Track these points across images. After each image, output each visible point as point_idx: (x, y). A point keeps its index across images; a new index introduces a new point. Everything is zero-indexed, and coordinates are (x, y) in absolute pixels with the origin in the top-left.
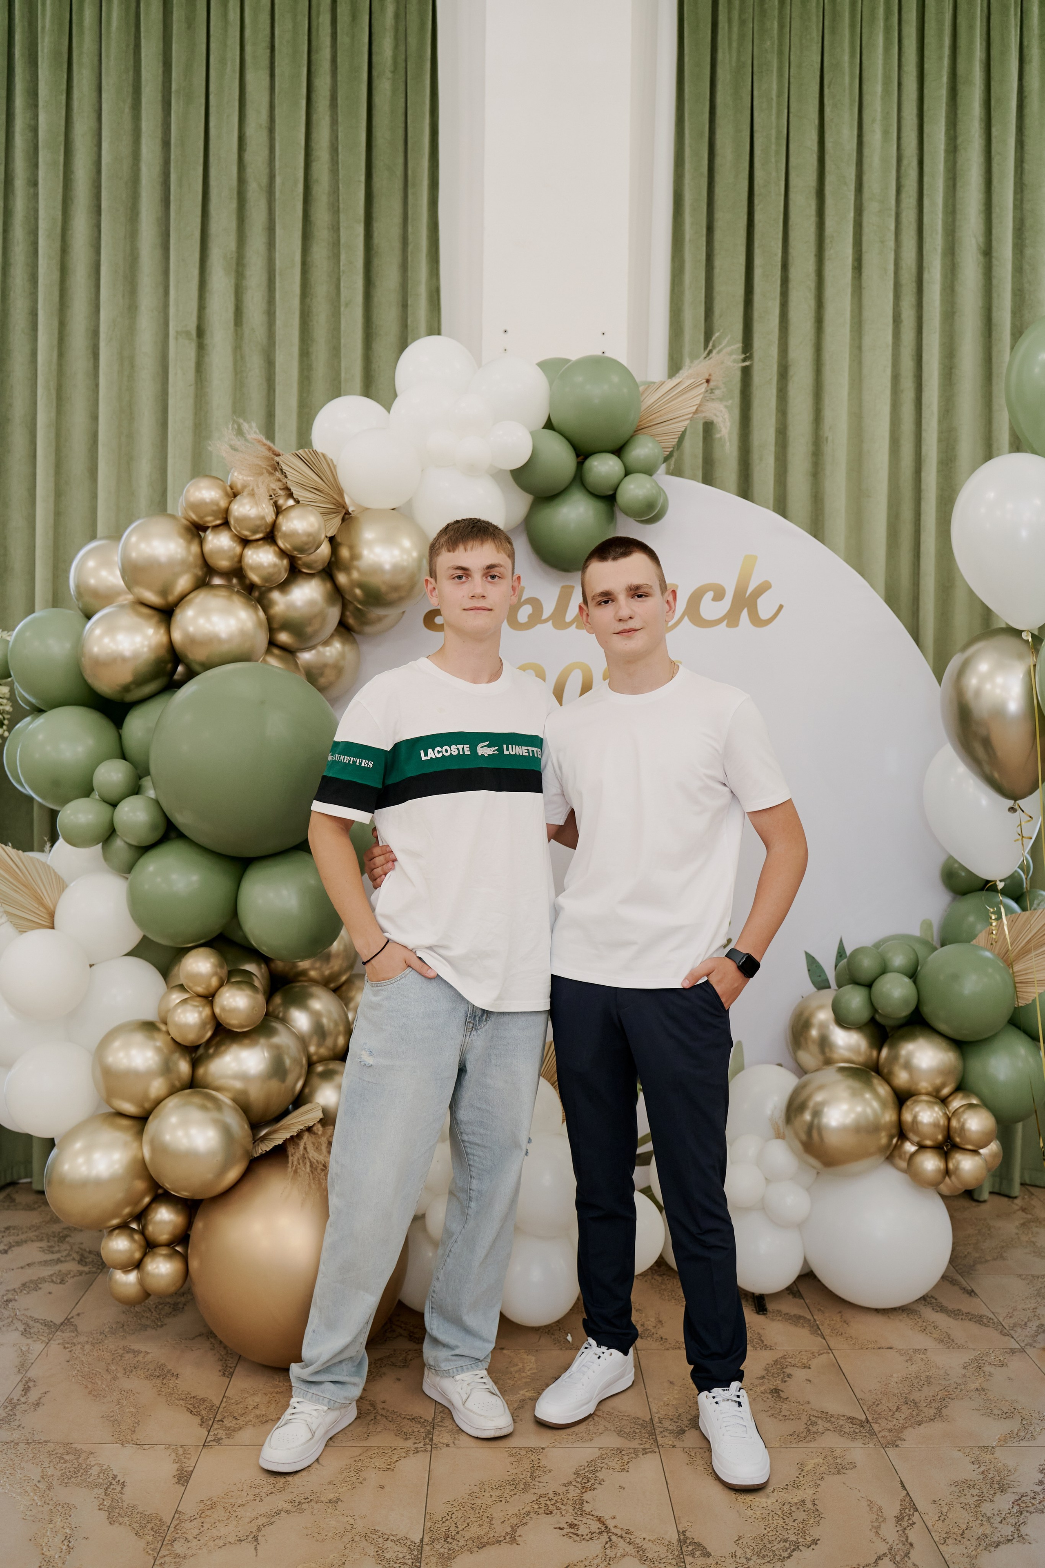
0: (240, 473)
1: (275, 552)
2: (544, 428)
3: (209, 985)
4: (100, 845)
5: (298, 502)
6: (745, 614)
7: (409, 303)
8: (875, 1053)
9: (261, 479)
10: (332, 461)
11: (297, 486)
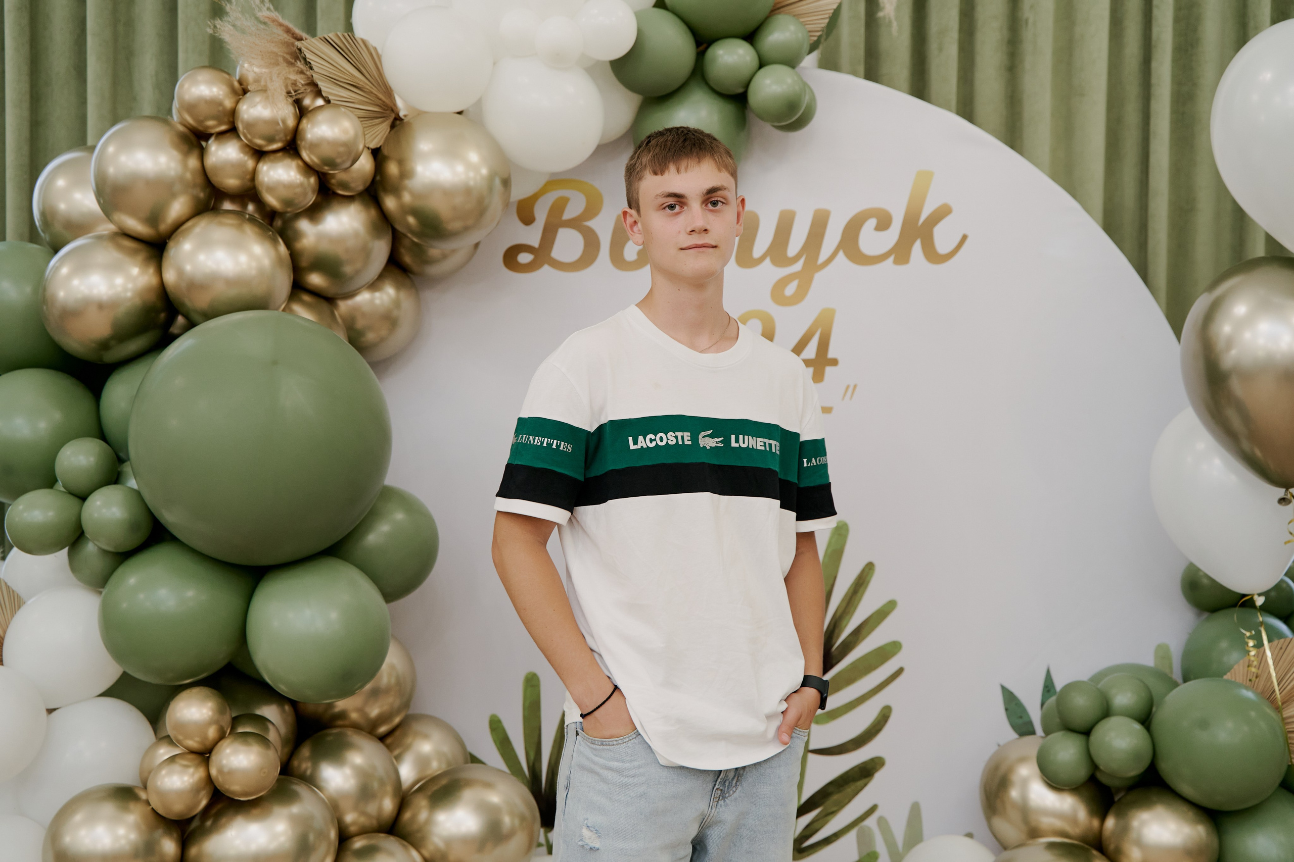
0: (251, 64)
1: (298, 166)
2: (654, 6)
3: (205, 737)
4: (66, 550)
5: (328, 101)
6: (917, 247)
8: (1096, 823)
9: (275, 70)
10: (375, 49)
11: (327, 81)
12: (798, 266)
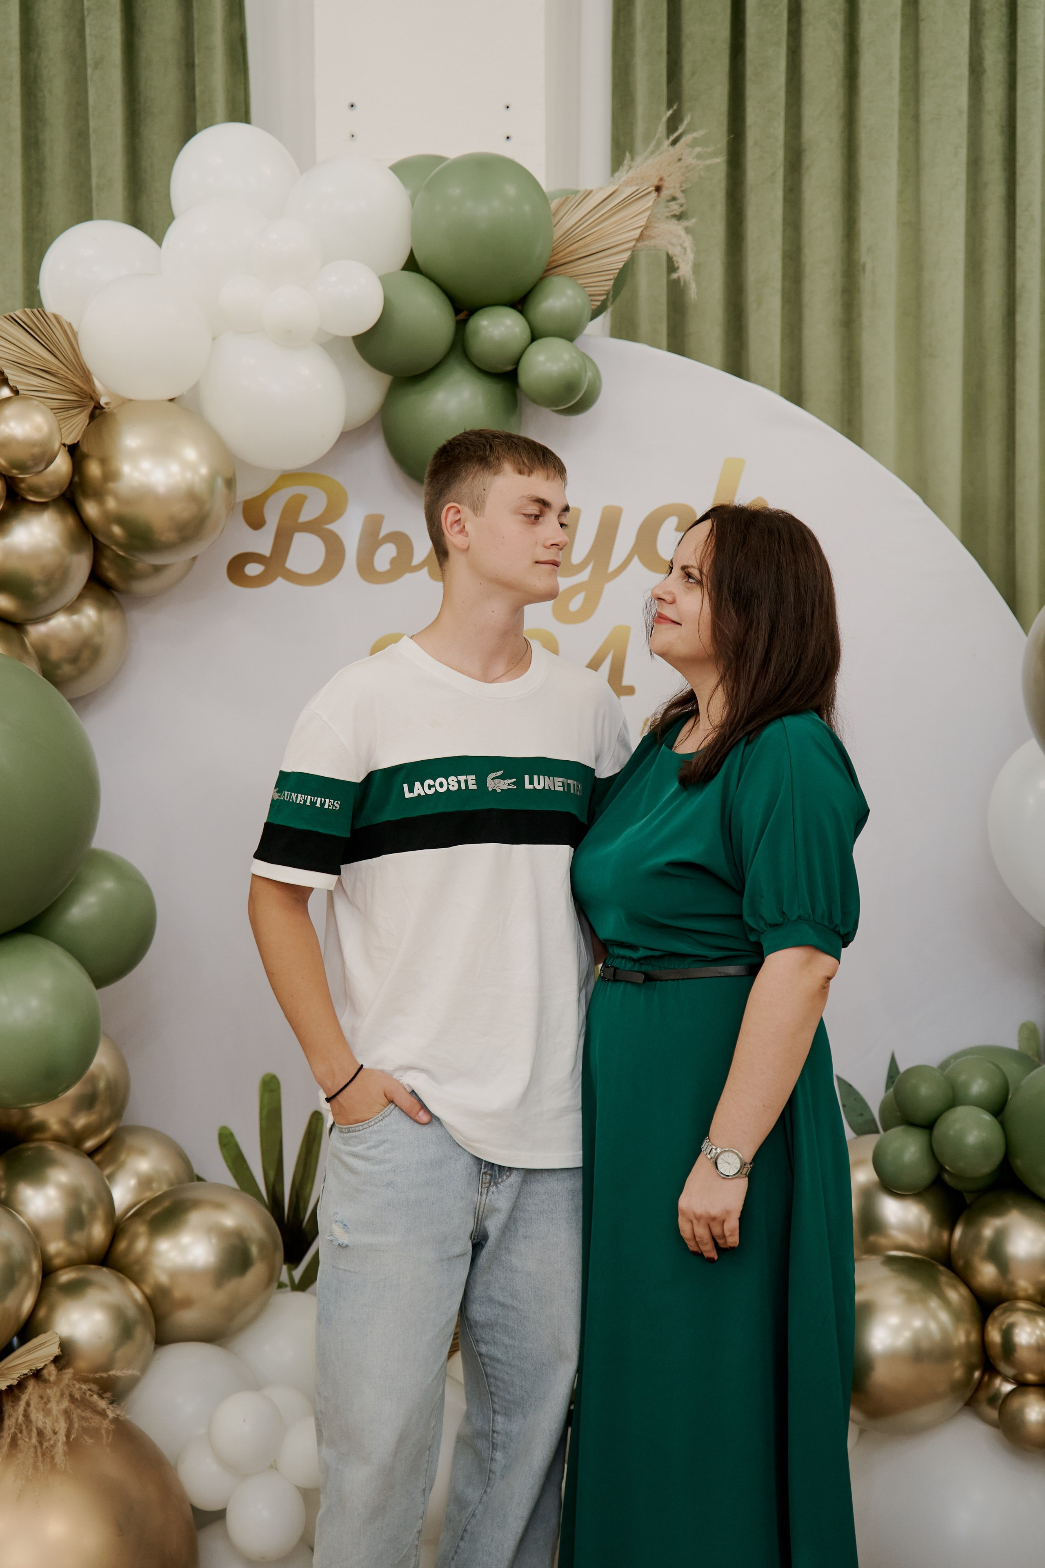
2: (404, 269)
5: (16, 392)
7: (197, 61)
8: (945, 1236)
10: (70, 325)
11: (16, 367)
12: (584, 576)
